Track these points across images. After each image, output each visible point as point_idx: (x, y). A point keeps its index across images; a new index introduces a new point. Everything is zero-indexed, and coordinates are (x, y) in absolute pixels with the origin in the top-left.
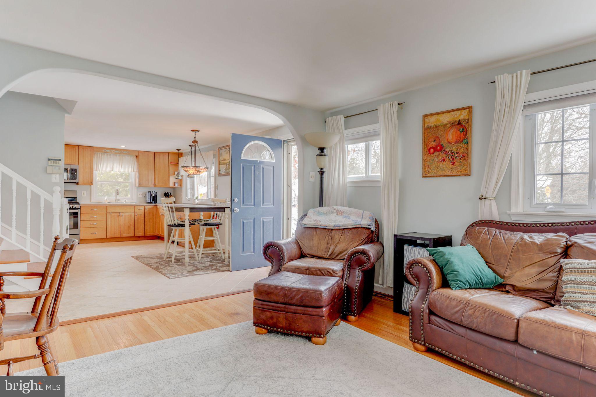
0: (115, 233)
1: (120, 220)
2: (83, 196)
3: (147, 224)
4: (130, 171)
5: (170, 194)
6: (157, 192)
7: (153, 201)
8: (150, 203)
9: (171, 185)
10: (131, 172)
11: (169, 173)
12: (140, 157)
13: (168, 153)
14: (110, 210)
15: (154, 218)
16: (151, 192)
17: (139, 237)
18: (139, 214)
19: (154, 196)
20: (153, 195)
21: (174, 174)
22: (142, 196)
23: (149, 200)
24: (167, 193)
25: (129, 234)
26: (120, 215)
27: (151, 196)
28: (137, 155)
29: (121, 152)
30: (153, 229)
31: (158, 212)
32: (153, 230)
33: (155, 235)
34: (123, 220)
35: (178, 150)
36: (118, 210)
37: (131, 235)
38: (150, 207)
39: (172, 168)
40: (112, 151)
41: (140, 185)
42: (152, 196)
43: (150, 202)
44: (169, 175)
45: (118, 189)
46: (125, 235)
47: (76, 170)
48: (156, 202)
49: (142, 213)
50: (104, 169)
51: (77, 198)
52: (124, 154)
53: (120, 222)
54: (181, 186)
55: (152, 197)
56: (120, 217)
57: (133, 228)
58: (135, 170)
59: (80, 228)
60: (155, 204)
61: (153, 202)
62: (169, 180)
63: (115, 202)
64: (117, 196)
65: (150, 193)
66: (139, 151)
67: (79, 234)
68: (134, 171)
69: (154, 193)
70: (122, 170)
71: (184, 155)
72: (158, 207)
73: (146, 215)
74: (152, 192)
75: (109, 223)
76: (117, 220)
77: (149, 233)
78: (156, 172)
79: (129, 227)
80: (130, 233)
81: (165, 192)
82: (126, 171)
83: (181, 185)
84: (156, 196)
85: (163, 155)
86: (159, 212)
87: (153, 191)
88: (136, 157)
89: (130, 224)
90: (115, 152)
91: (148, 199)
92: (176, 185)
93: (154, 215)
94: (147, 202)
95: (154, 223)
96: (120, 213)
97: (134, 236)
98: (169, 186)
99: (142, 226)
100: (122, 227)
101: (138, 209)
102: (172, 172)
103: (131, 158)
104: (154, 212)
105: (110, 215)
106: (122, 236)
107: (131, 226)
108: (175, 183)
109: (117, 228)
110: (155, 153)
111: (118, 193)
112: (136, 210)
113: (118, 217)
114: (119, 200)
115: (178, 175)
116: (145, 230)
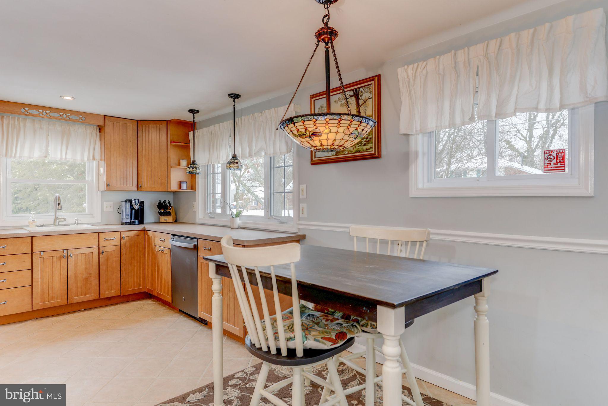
0: (53, 298)
1: (64, 266)
3: (126, 270)
4: (86, 158)
5: (168, 203)
6: (143, 202)
7: (136, 218)
8: (131, 223)
9: (174, 187)
10: (88, 160)
11: (169, 163)
12: (108, 129)
13: (168, 122)
14: (40, 245)
15: (140, 257)
16: (131, 201)
17: (109, 299)
18: (108, 249)
19: (138, 209)
20: (136, 207)
21: (180, 164)
22: (112, 210)
23: (128, 217)
24: (162, 202)
25: (86, 295)
26: (65, 255)
27: (132, 208)
28: (101, 123)
29: (65, 116)
30: (140, 278)
31: (151, 244)
32: (140, 281)
33: (143, 290)
34: (71, 266)
35: (192, 111)
36: (61, 244)
37: (91, 296)
38: (132, 233)
39: (174, 154)
40: (44, 113)
41: (108, 187)
42: (134, 209)
43: (129, 221)
44: (169, 167)
45: (59, 197)
46: (77, 299)
48: (141, 222)
49: (113, 248)
50: (26, 154)
52: (70, 120)
53: (64, 272)
54: (192, 189)
55: (133, 211)
56: (64, 261)
57: (95, 282)
58: (98, 156)
60: (141, 227)
61: (137, 221)
62: (169, 176)
63: (54, 225)
64: (58, 211)
65: (128, 205)
66: (105, 116)
68: (94, 159)
69: (137, 202)
70: (69, 156)
72: (150, 233)
73: (124, 251)
74: (133, 202)
75: (37, 275)
76: (59, 266)
77: (131, 288)
78: (142, 161)
79: (86, 280)
80: (89, 293)
81: (160, 201)
82: (78, 158)
83: (193, 187)
84: (142, 209)
85: (155, 126)
86: (153, 244)
87: (135, 200)
88: (98, 128)
89: (90, 274)
90: (51, 114)
91: (126, 215)
92: (184, 186)
93: (141, 249)
94: (125, 221)
95: (140, 267)
96: (65, 251)
97: (98, 297)
98: (169, 188)
99: (115, 274)
100: (71, 282)
101: (106, 240)
102: (177, 162)
103: (88, 131)
104: (140, 244)
105: (41, 256)
106: (70, 302)
107: (91, 277)
108: (180, 183)
109: (59, 285)
110: (138, 121)
111: (59, 205)
112: (102, 243)
113: (60, 261)
114: (62, 219)
115: (195, 166)
116: (123, 283)
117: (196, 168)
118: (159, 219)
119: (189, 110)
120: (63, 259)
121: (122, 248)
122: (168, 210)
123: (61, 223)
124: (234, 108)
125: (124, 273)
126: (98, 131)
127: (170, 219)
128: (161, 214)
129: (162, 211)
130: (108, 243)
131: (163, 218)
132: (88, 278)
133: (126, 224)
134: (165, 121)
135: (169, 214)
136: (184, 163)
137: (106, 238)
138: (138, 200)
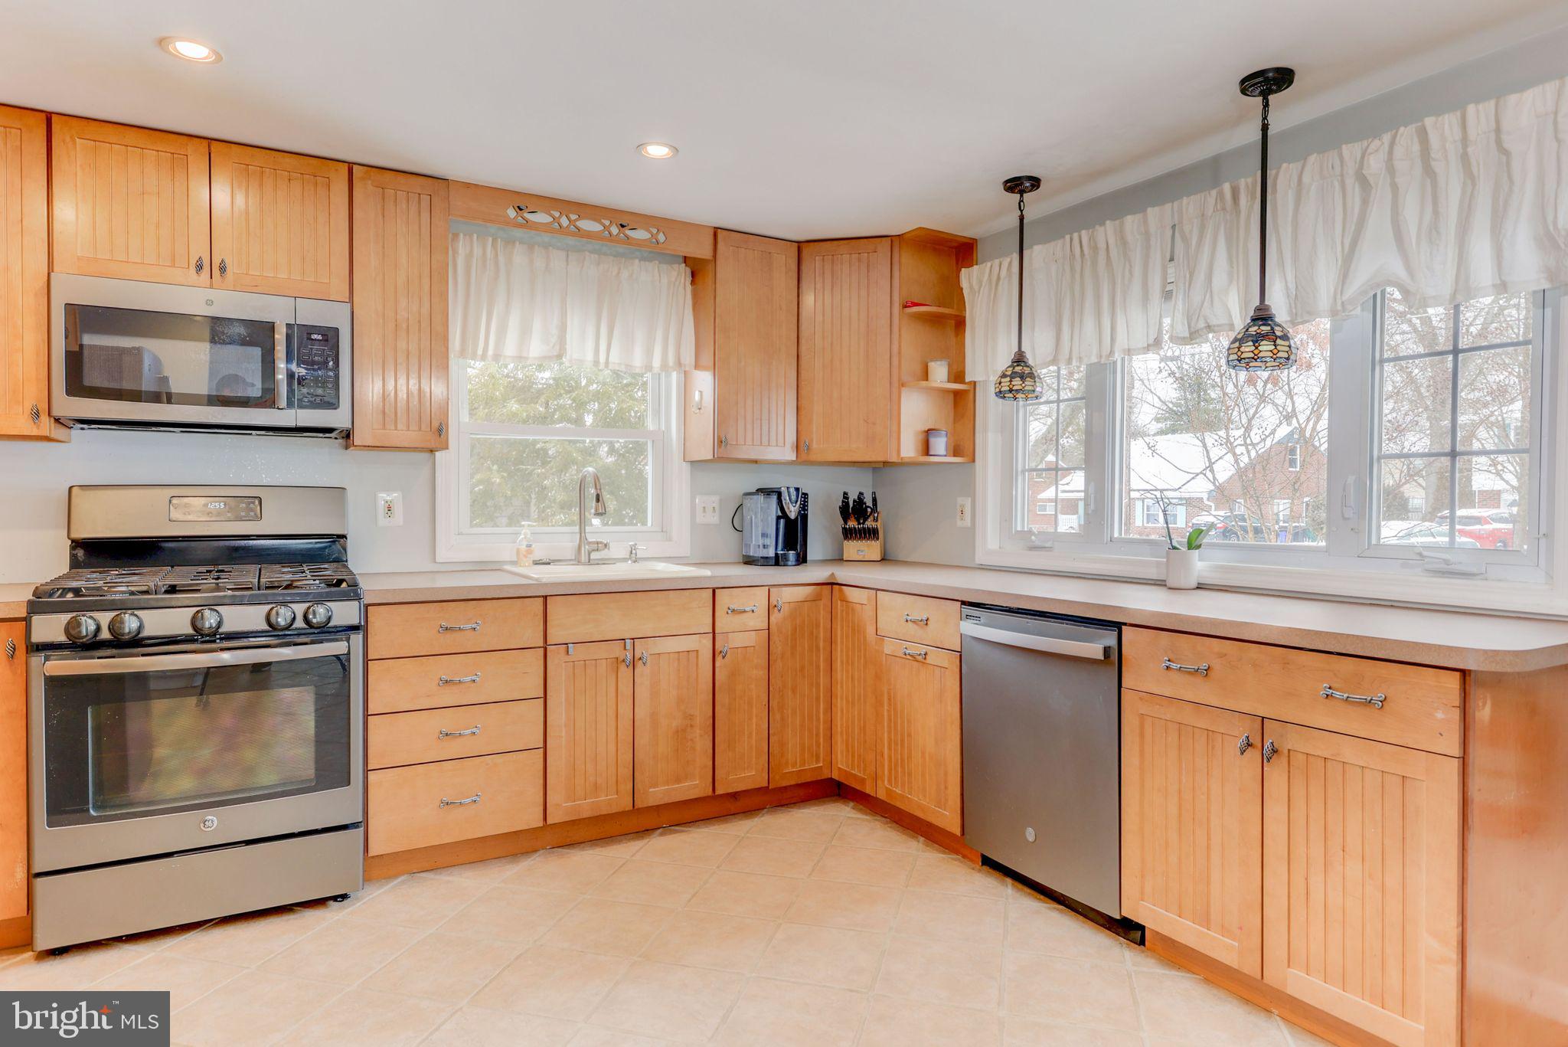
0: (595, 788)
1: (625, 689)
2: (382, 521)
3: (781, 708)
4: (657, 363)
5: (869, 503)
6: (807, 497)
7: (787, 547)
8: (778, 561)
9: (909, 448)
10: (666, 365)
11: (895, 372)
12: (727, 270)
13: (894, 242)
14: (566, 624)
15: (818, 667)
16: (779, 494)
17: (736, 796)
18: (738, 640)
19: (796, 520)
20: (791, 511)
21: (925, 375)
22: (715, 520)
23: (768, 542)
24: (853, 497)
25: (678, 782)
26: (629, 656)
27: (780, 515)
28: (703, 251)
29: (614, 229)
30: (817, 735)
32: (816, 742)
33: (826, 775)
34: (643, 693)
35: (1014, 185)
36: (616, 622)
37: (695, 786)
38: (802, 593)
39: (910, 341)
40: (564, 222)
41: (723, 448)
42: (785, 517)
43: (772, 555)
44: (898, 384)
45: (596, 479)
46: (657, 793)
47: (330, 336)
48: (804, 558)
49: (747, 640)
50: (510, 349)
51: (344, 537)
52: (629, 241)
53: (625, 709)
55: (783, 522)
56: (625, 672)
57: (701, 743)
58: (687, 356)
59: (366, 771)
61: (791, 555)
62: (894, 415)
65: (772, 501)
66: (716, 231)
67: (355, 825)
68: (678, 364)
69: (793, 497)
70: (615, 356)
71: (981, 251)
73: (778, 647)
74: (785, 495)
75: (558, 716)
76: (612, 689)
77: (798, 764)
78: (814, 368)
79: (681, 735)
80: (686, 780)
81: (847, 495)
82: (638, 357)
83: (963, 449)
84: (804, 517)
85: (854, 257)
86: (870, 630)
87: (789, 490)
88: (690, 269)
89: (691, 717)
90: (581, 224)
91: (762, 537)
92: (940, 445)
93: (821, 645)
94: (756, 552)
95: (818, 699)
96: (628, 642)
97: (709, 792)
98: (894, 454)
99: (754, 720)
100: (642, 740)
101: (733, 611)
102: (918, 368)
103: (665, 280)
104: (818, 626)
105: (567, 659)
106: (639, 804)
107: (691, 726)
108: (928, 434)
109: (612, 747)
110: (800, 246)
111: (598, 500)
112: (724, 622)
113: (614, 676)
114: (598, 543)
115: (1027, 370)
116: (775, 749)
117: (1032, 376)
118: (841, 551)
119: (1007, 182)
120: (623, 668)
121: (775, 638)
122: (870, 523)
123: (594, 556)
124: (1265, 128)
125: (778, 717)
126: (689, 279)
127: (870, 549)
128: (848, 534)
129: (852, 524)
130: (736, 621)
131: (854, 548)
132: (684, 730)
133: (764, 562)
134: (884, 239)
135: (872, 534)
136: (939, 373)
137: (732, 607)
138: (797, 490)
